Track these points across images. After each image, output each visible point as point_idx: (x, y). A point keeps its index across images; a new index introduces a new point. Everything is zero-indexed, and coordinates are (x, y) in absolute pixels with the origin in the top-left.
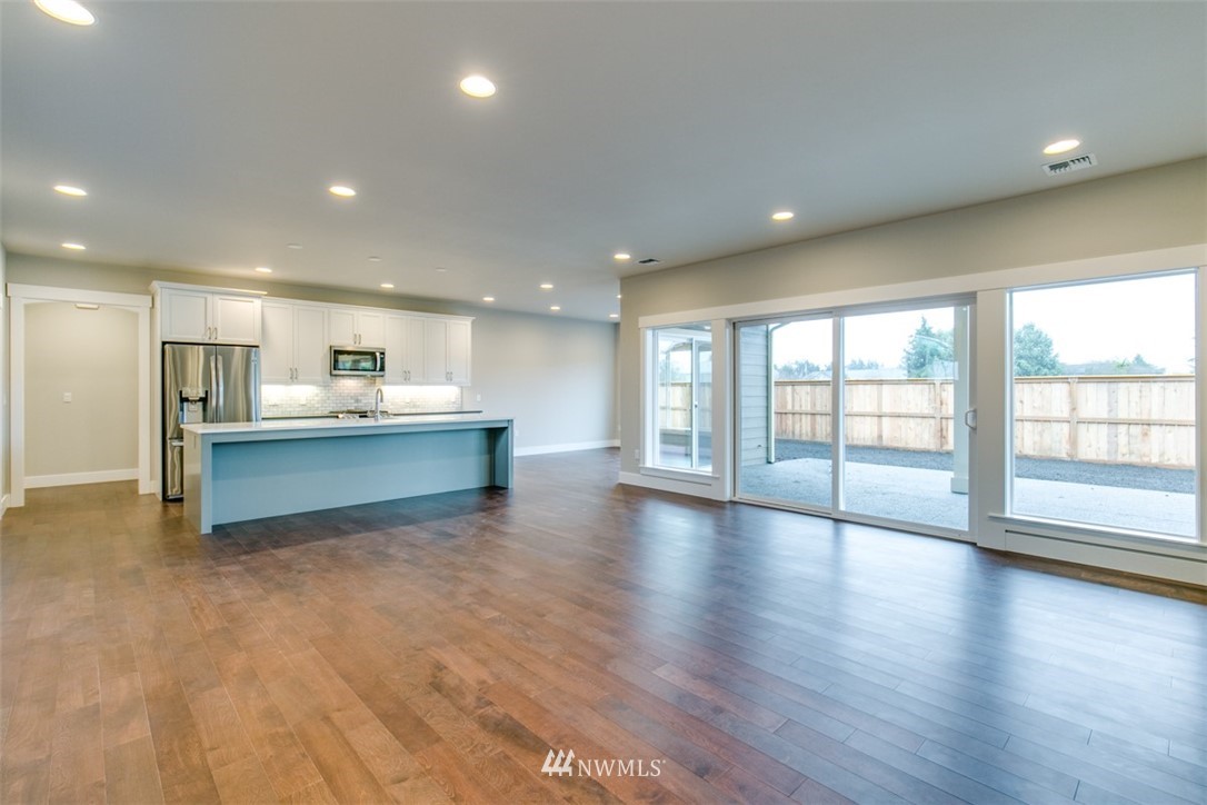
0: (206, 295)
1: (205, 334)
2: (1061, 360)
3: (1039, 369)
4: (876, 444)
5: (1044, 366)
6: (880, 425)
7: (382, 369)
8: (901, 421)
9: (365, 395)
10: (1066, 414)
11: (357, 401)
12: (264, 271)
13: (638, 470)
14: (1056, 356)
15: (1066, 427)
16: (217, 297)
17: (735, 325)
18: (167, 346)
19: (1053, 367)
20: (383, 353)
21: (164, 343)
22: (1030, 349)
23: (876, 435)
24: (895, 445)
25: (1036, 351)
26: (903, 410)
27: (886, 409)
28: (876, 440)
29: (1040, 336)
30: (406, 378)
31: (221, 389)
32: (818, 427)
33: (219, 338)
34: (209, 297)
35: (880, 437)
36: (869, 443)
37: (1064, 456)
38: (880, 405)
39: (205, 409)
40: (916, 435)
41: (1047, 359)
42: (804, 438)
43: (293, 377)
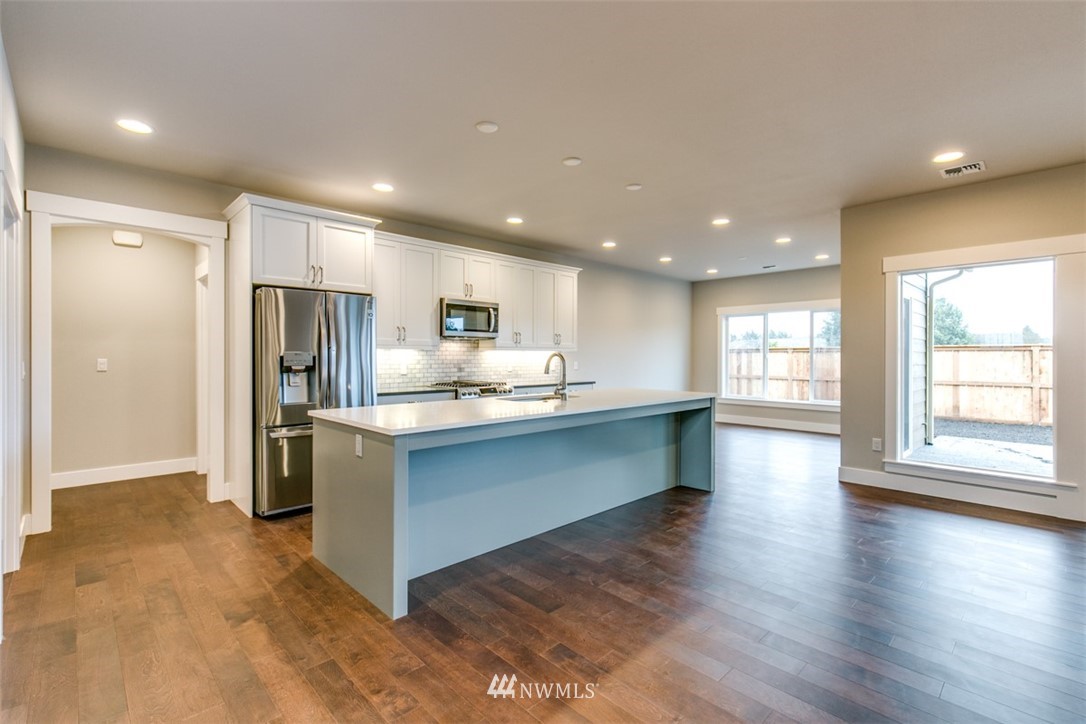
0: (307, 220)
1: (307, 276)
2: (971, 331)
3: (951, 338)
4: (950, 414)
5: (956, 336)
7: (496, 331)
9: (468, 362)
11: (460, 370)
12: (383, 189)
13: (882, 466)
14: (966, 327)
16: (322, 224)
18: (258, 291)
19: (964, 336)
20: (496, 310)
21: (256, 287)
22: (943, 321)
25: (948, 321)
27: (963, 378)
29: (951, 309)
30: (517, 343)
31: (334, 353)
33: (325, 282)
34: (313, 223)
38: (956, 373)
39: (310, 384)
40: (1005, 408)
41: (959, 329)
43: (401, 338)
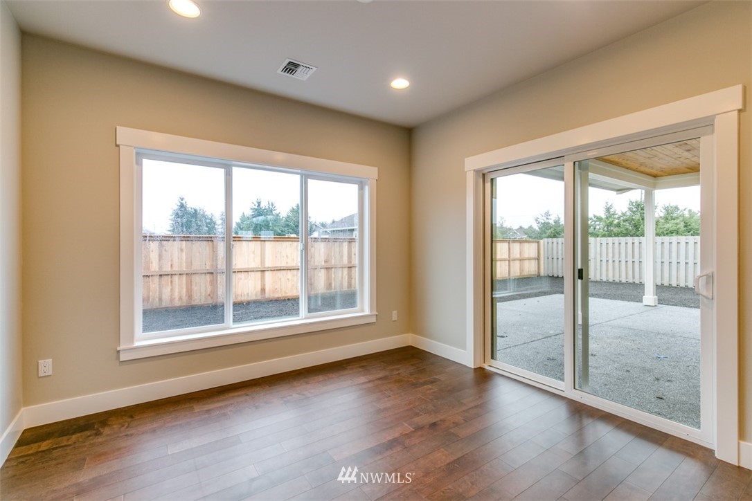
4: (259, 297)
6: (263, 279)
8: (279, 274)
23: (259, 288)
24: (277, 295)
26: (283, 264)
27: (269, 264)
28: (259, 294)
32: (195, 288)
35: (263, 290)
36: (253, 298)
38: (263, 261)
40: (293, 285)
42: (177, 303)
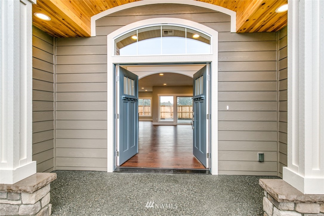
10: (189, 111)
13: (157, 122)
15: (189, 113)
17: (177, 97)
37: (188, 118)
